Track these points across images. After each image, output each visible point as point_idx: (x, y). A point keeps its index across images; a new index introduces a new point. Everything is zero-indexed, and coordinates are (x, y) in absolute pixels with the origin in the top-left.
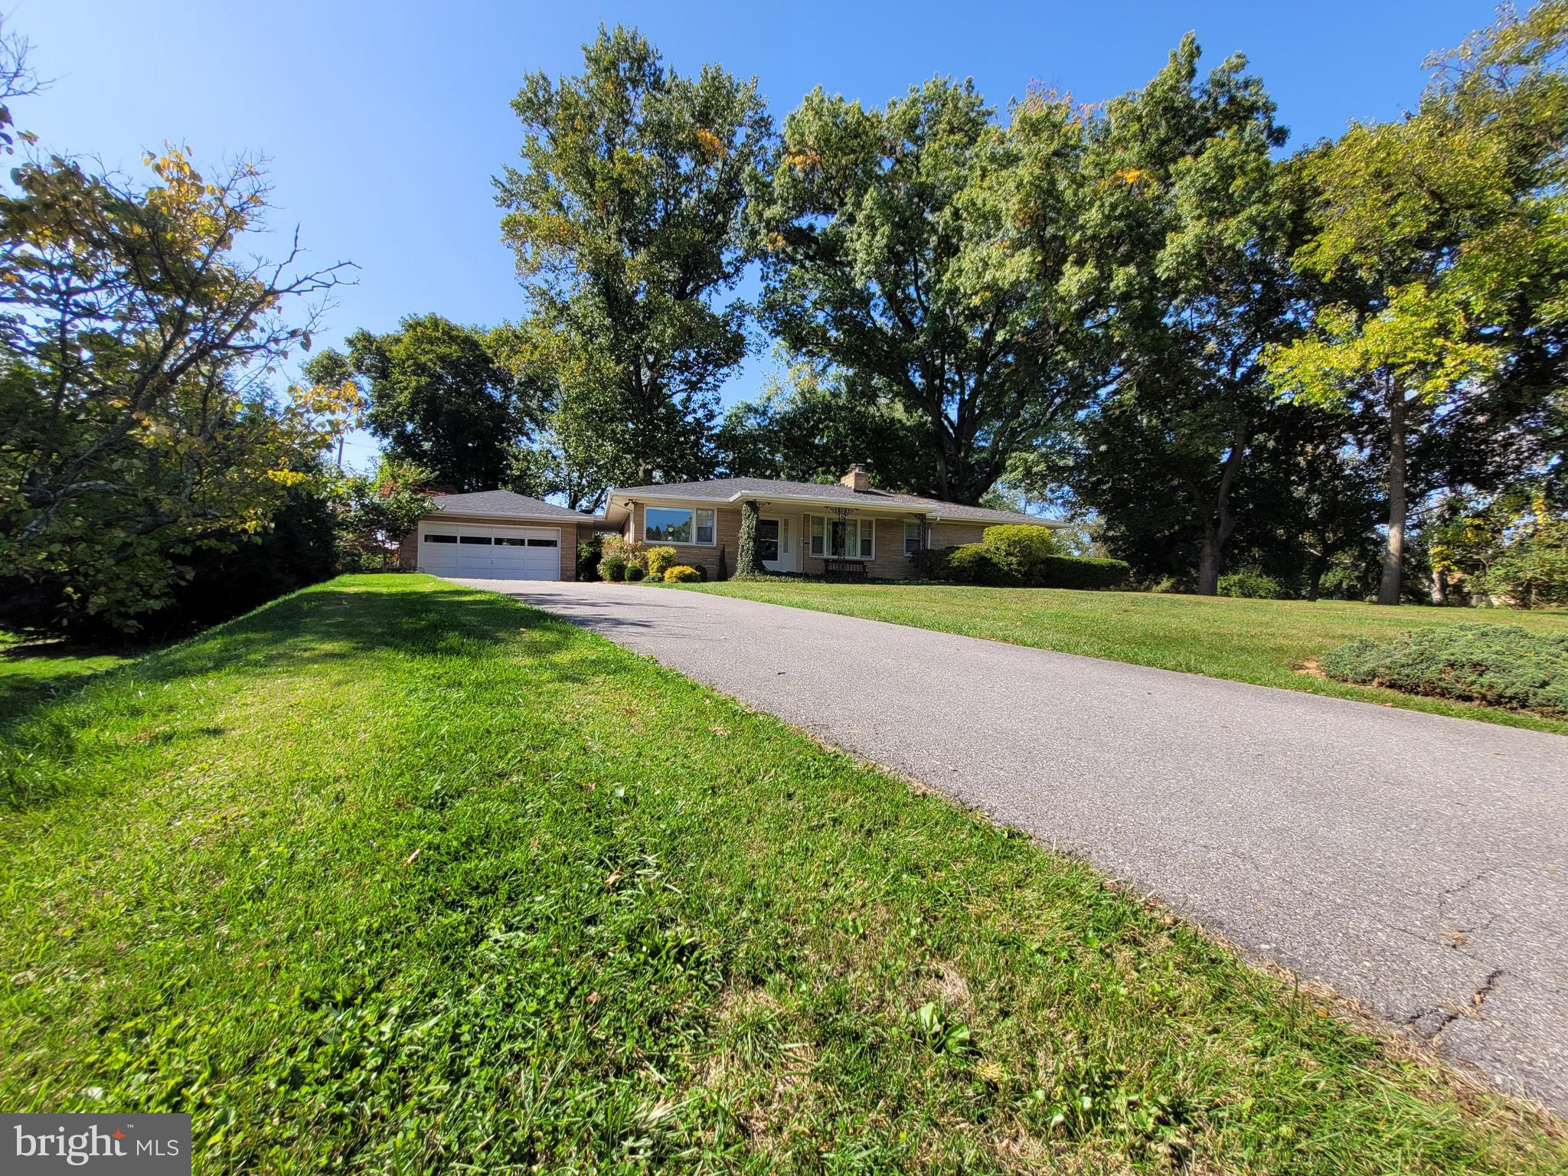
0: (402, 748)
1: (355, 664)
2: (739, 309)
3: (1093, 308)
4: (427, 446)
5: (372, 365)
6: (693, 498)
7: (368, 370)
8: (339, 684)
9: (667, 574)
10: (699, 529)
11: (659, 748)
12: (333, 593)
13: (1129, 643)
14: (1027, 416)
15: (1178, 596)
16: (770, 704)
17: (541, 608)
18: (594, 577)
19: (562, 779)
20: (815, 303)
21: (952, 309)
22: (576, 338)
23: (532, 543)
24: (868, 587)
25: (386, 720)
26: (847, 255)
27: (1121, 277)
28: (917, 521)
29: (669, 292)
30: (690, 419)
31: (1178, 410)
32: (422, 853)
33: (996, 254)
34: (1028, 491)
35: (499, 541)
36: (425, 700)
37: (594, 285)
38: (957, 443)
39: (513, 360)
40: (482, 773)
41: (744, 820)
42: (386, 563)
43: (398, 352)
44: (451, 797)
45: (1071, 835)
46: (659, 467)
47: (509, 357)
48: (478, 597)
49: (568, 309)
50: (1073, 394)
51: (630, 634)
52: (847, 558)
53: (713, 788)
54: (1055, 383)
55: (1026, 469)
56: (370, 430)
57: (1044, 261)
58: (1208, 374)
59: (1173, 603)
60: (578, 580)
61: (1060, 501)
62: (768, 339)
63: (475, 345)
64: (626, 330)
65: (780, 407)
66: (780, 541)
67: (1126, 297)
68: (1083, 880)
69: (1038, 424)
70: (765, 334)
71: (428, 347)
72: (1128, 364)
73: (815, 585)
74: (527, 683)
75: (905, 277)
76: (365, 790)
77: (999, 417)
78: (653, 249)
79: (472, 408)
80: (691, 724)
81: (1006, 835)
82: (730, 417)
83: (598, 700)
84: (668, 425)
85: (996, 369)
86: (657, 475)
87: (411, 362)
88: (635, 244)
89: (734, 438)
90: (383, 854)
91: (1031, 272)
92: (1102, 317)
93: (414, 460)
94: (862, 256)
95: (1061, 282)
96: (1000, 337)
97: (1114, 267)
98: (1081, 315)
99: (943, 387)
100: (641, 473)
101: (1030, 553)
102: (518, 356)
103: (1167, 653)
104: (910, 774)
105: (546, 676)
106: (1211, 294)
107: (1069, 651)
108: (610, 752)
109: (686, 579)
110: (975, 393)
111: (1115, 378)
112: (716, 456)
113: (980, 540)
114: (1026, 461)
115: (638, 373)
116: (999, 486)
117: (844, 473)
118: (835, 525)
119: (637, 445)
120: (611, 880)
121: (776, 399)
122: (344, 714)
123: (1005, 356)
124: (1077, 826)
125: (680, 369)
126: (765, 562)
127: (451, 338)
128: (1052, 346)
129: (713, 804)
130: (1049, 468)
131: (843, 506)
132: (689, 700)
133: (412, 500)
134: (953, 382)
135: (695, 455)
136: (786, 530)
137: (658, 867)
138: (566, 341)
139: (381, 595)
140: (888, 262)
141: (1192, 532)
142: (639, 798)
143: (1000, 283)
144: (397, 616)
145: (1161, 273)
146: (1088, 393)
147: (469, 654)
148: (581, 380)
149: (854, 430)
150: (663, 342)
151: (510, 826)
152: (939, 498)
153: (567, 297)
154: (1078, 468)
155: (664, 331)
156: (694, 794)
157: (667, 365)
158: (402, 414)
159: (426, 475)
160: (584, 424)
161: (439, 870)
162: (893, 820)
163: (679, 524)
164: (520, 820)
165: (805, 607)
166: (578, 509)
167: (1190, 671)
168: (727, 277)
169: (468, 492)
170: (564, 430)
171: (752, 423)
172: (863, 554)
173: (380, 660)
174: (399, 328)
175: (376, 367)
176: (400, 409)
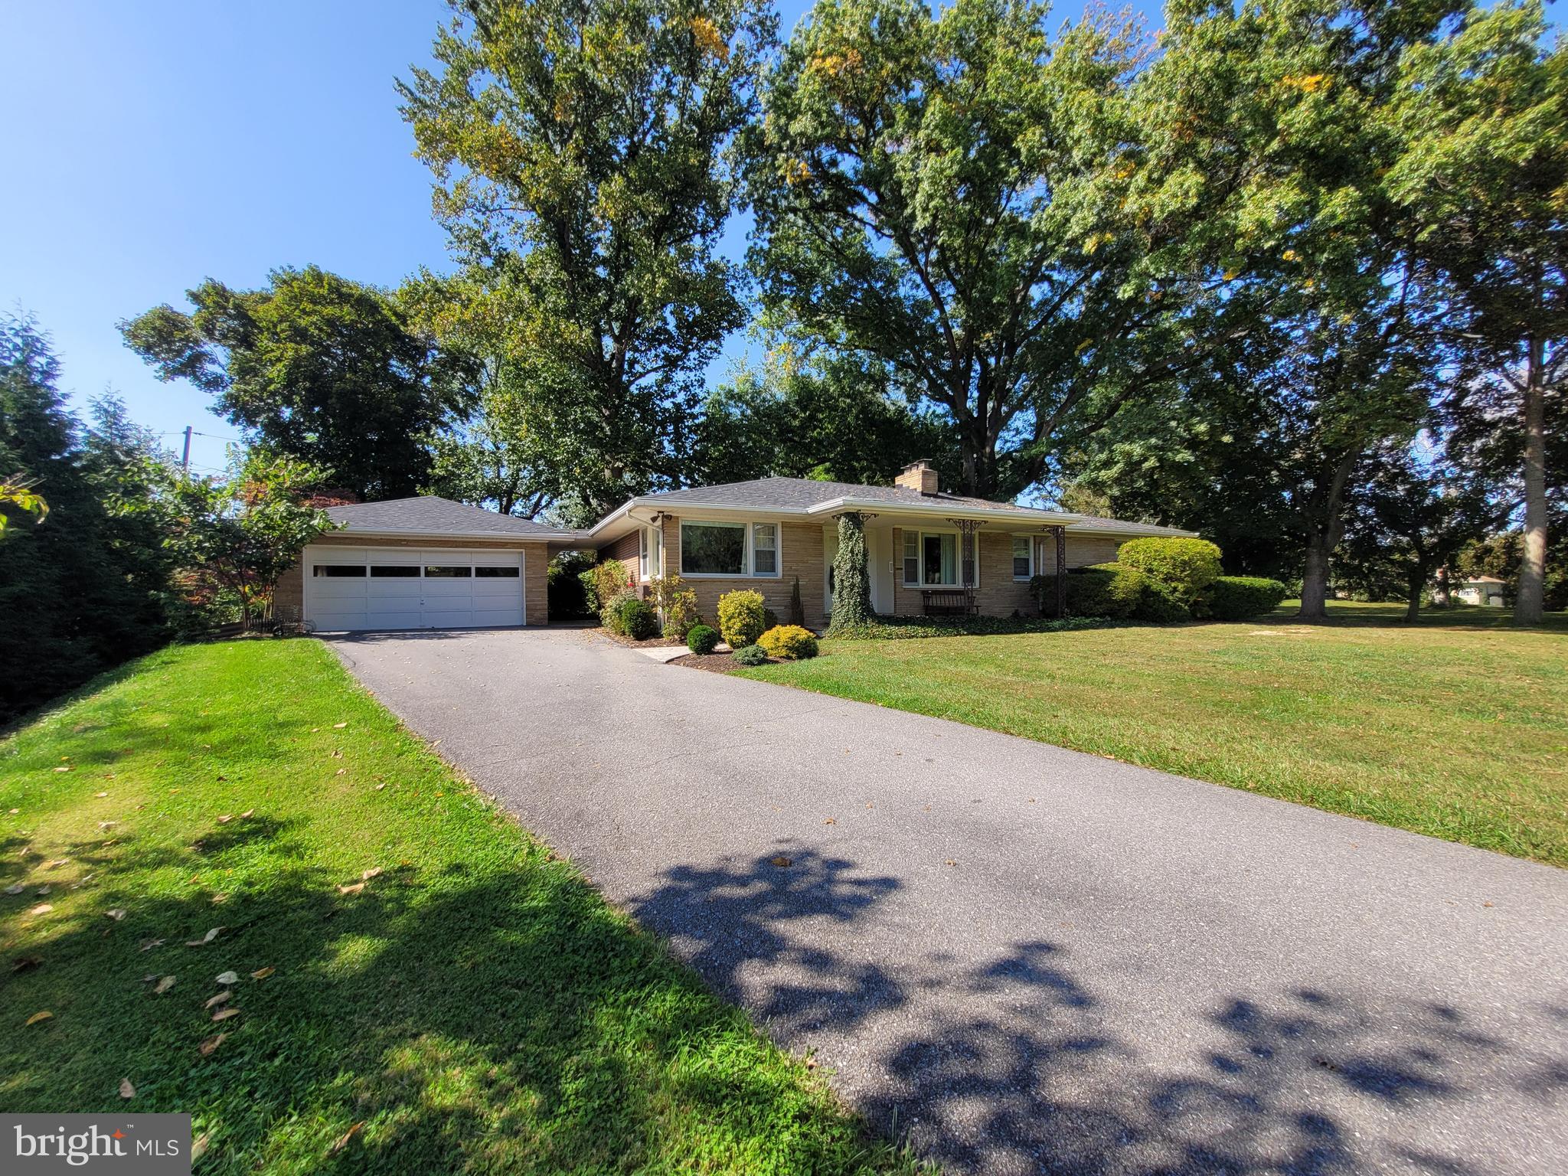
4: (311, 437)
5: (229, 330)
7: (225, 337)
10: (758, 553)
23: (482, 572)
27: (1337, 202)
35: (432, 572)
37: (542, 228)
39: (437, 319)
43: (265, 313)
52: (945, 586)
56: (228, 416)
63: (373, 307)
71: (309, 307)
79: (373, 389)
82: (714, 404)
87: (284, 325)
93: (293, 455)
127: (340, 295)
131: (969, 516)
133: (292, 516)
153: (506, 243)
158: (273, 394)
159: (314, 474)
168: (705, 232)
171: (735, 411)
172: (964, 581)
174: (269, 285)
175: (235, 331)
176: (272, 388)
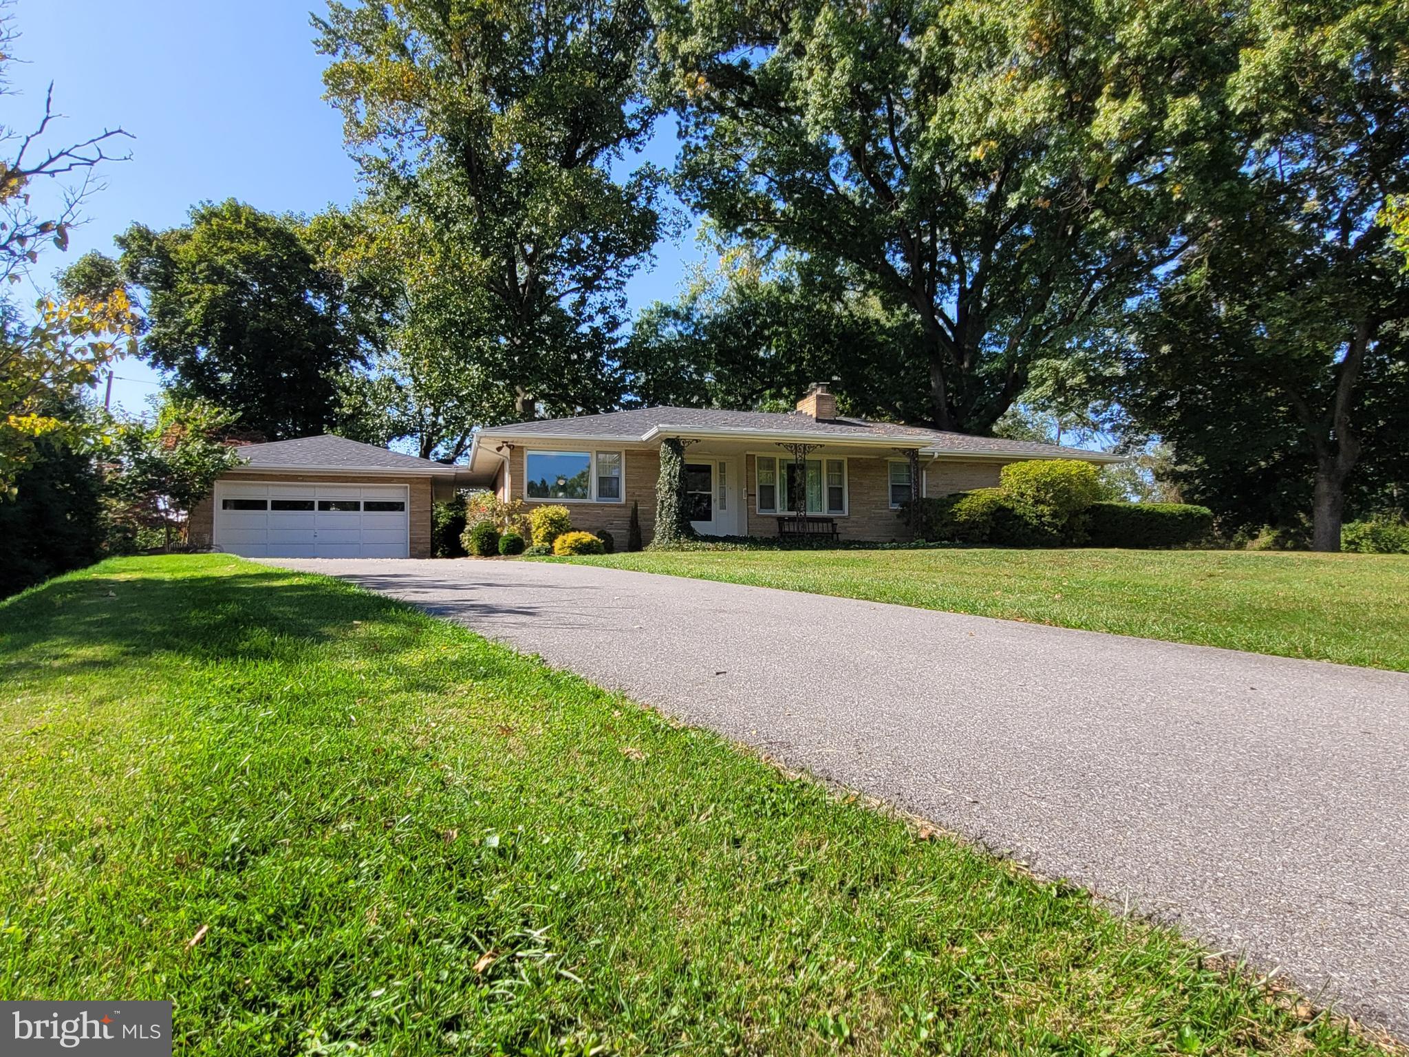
0: (186, 786)
1: (123, 674)
2: (648, 177)
3: (1140, 157)
4: (225, 378)
5: (152, 272)
6: (593, 437)
7: (146, 279)
8: (101, 701)
9: (558, 544)
10: (602, 480)
11: (549, 779)
12: (97, 582)
13: (1219, 620)
14: (1056, 309)
15: (1285, 554)
16: (706, 716)
17: (382, 593)
18: (456, 551)
19: (410, 824)
20: (752, 165)
21: (942, 165)
22: (427, 225)
23: (370, 506)
24: (840, 554)
25: (165, 748)
26: (795, 98)
27: (1179, 112)
28: (907, 460)
29: (553, 158)
30: (584, 329)
31: (1271, 291)
32: (210, 930)
33: (1001, 90)
34: (1061, 413)
35: (325, 506)
36: (220, 721)
37: (451, 152)
38: (958, 349)
39: (341, 258)
40: (299, 820)
41: (672, 878)
42: (170, 540)
43: (186, 252)
44: (254, 853)
45: (1151, 890)
46: (544, 396)
47: (336, 254)
48: (295, 581)
49: (416, 186)
50: (1118, 277)
51: (506, 625)
52: (809, 514)
53: (626, 833)
54: (1092, 262)
55: (1056, 382)
56: (149, 360)
57: (1068, 95)
58: (1307, 239)
59: (1279, 564)
60: (433, 556)
61: (1107, 426)
62: (691, 217)
63: (290, 240)
64: (495, 210)
65: (710, 308)
66: (715, 493)
67: (1186, 139)
68: (1171, 955)
69: (1071, 319)
70: (686, 209)
71: (226, 244)
72: (1194, 232)
73: (766, 554)
74: (363, 694)
75: (876, 124)
76: (134, 845)
77: (1016, 312)
78: (529, 101)
79: (287, 325)
80: (594, 745)
81: (1054, 892)
82: (640, 325)
83: (462, 715)
84: (554, 338)
85: (1008, 247)
86: (541, 407)
87: (203, 265)
88: (505, 95)
89: (647, 353)
90: (156, 935)
91: (1051, 110)
92: (1154, 167)
93: (208, 397)
94: (815, 98)
95: (1096, 122)
96: (1013, 202)
97: (1169, 98)
98: (1124, 168)
99: (934, 273)
100: (518, 406)
101: (1069, 499)
102: (349, 251)
103: (1274, 632)
104: (910, 809)
105: (389, 684)
106: (1306, 130)
107: (1132, 633)
108: (480, 786)
109: (583, 549)
110: (979, 280)
111: (1176, 252)
112: (622, 379)
113: (997, 483)
114: (1057, 370)
115: (511, 269)
116: (1020, 407)
117: (801, 396)
118: (791, 468)
119: (512, 366)
120: (482, 964)
121: (703, 298)
122: (108, 742)
123: (1020, 227)
124: (1159, 877)
125: (569, 261)
126: (694, 524)
127: (258, 230)
128: (1086, 210)
129: (627, 856)
130: (1089, 379)
131: (799, 441)
132: (590, 711)
133: (206, 453)
134: (948, 265)
135: (593, 378)
136: (722, 478)
137: (549, 946)
138: (412, 230)
139: (162, 582)
140: (852, 105)
141: (1297, 463)
142: (521, 849)
143: (1009, 128)
144: (183, 609)
145: (1235, 104)
146: (1139, 274)
147: (282, 657)
148: (434, 280)
149: (813, 338)
150: (545, 224)
151: (337, 891)
152: (936, 426)
153: (414, 170)
154: (1130, 378)
155: (546, 211)
156: (599, 842)
157: (552, 257)
158: (192, 335)
159: (225, 417)
160: (439, 341)
161: (236, 955)
162: (888, 873)
163: (573, 475)
164: (352, 884)
165: (753, 583)
166: (432, 458)
167: (1309, 656)
168: (631, 135)
169: (281, 439)
170: (412, 348)
171: (671, 331)
172: (831, 508)
173: (158, 668)
174: (188, 221)
175: (156, 273)
176: (189, 329)
